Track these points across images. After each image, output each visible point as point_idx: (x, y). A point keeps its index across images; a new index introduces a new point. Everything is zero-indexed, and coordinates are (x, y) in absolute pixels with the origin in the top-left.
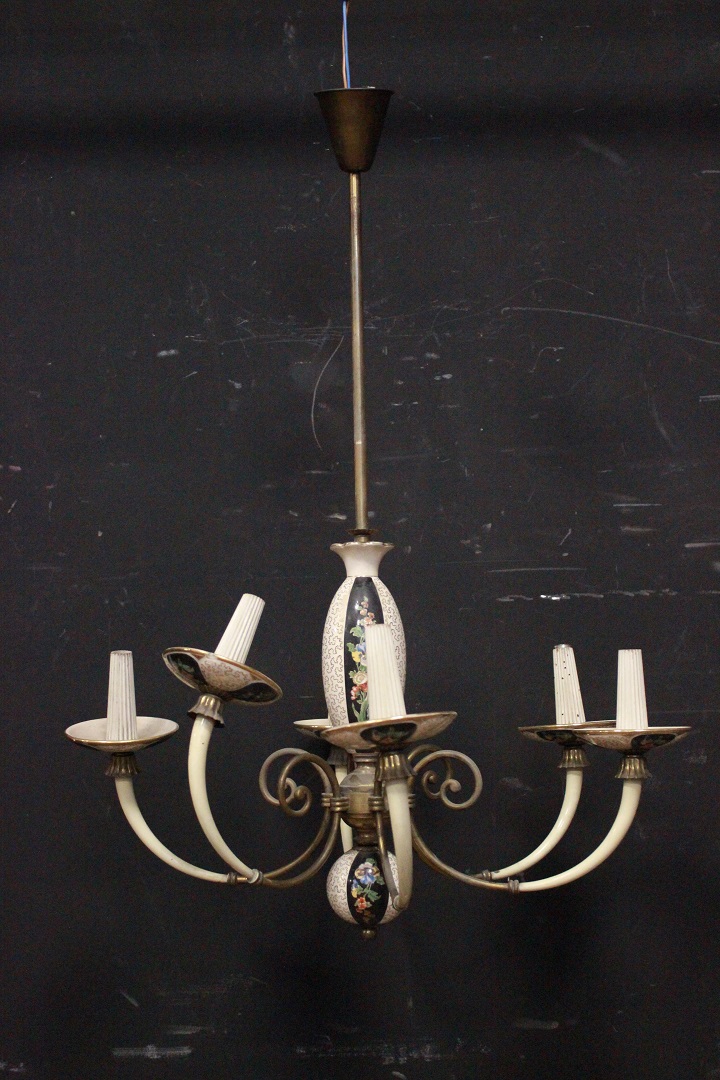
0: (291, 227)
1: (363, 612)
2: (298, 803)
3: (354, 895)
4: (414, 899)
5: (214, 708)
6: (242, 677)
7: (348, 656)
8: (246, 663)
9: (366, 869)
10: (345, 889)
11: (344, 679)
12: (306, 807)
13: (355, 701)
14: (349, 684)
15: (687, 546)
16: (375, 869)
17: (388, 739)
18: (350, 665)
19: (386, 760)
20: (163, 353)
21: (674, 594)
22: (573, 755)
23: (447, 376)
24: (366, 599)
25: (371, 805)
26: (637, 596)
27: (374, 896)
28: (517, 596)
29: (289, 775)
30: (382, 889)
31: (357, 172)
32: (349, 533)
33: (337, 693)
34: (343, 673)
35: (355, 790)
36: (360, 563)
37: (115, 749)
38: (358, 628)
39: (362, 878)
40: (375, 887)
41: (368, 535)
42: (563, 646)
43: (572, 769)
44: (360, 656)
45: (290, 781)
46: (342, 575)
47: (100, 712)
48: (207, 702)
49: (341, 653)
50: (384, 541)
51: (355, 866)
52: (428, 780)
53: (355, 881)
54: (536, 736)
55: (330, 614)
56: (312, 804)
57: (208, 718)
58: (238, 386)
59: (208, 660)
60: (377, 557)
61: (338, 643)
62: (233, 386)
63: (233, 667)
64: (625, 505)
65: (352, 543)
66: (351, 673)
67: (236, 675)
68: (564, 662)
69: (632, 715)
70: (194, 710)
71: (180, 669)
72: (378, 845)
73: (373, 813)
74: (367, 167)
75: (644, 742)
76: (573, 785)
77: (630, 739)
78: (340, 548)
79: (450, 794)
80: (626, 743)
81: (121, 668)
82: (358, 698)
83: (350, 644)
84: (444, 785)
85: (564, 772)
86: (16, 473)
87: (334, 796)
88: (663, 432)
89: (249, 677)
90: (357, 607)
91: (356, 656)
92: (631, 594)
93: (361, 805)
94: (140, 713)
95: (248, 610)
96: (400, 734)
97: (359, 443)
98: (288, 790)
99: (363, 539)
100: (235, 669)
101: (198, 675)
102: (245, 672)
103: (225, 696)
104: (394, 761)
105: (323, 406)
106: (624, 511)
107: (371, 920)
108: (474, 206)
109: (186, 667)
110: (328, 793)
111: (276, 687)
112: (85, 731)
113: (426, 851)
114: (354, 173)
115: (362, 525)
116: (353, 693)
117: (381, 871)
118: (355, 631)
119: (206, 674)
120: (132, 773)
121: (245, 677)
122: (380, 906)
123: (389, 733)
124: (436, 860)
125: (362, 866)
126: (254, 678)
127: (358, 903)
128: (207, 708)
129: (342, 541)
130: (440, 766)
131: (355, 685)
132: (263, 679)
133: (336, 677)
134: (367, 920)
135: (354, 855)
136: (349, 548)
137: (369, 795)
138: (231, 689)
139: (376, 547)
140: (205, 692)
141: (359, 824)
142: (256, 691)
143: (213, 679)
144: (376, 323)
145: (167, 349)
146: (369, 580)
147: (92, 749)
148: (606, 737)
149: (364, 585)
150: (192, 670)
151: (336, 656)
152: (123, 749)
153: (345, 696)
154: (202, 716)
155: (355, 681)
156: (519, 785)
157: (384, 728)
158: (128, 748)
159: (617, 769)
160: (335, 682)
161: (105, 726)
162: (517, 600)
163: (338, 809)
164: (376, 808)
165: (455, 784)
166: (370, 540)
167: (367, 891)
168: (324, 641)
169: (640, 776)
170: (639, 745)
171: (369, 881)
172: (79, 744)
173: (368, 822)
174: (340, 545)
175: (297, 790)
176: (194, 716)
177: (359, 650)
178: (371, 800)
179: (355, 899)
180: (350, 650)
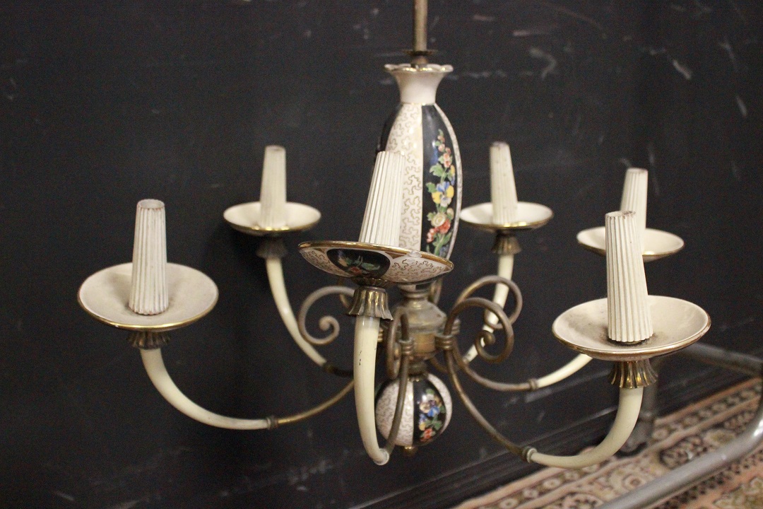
1: (441, 148)
3: (421, 427)
7: (427, 196)
10: (410, 423)
11: (420, 221)
13: (430, 244)
14: (426, 226)
15: (515, 34)
18: (429, 206)
21: (504, 75)
24: (441, 132)
26: (480, 78)
27: (439, 425)
33: (410, 236)
34: (420, 215)
38: (436, 166)
39: (428, 411)
44: (441, 196)
49: (420, 193)
53: (420, 415)
61: (415, 183)
66: (430, 215)
82: (436, 240)
83: (430, 185)
91: (435, 197)
92: (476, 76)
93: (425, 344)
99: (423, 62)
115: (421, 46)
116: (429, 235)
118: (435, 170)
127: (425, 435)
131: (433, 227)
133: (411, 219)
146: (432, 107)
149: (430, 113)
151: (412, 197)
153: (419, 239)
155: (434, 223)
160: (410, 224)
167: (434, 422)
171: (436, 413)
177: (440, 190)
179: (422, 432)
180: (430, 190)
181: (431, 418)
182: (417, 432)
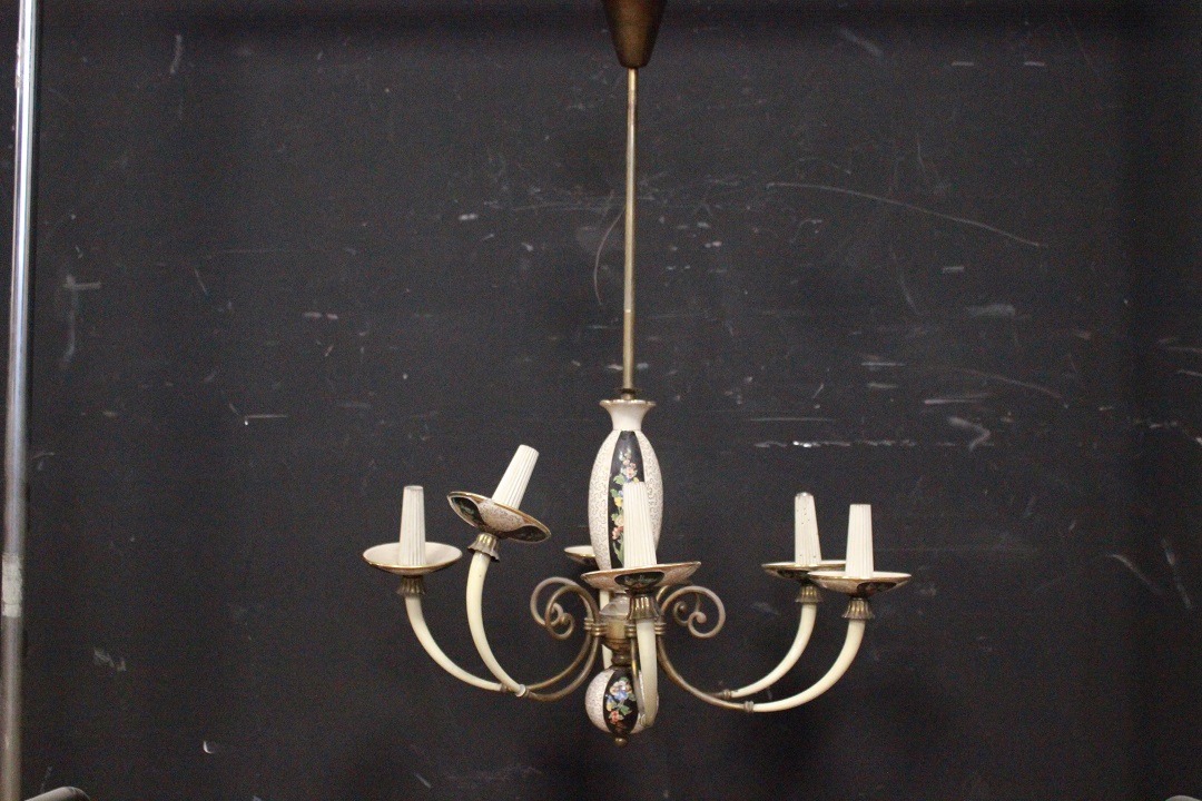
0: (581, 107)
1: (626, 462)
2: (561, 628)
3: (609, 708)
4: (660, 715)
5: (490, 546)
6: (515, 520)
7: (611, 500)
8: (520, 509)
9: (620, 687)
10: (601, 703)
11: (607, 521)
12: (569, 632)
13: (616, 541)
14: (612, 525)
15: (927, 402)
16: (628, 687)
17: (639, 584)
18: (613, 509)
19: (637, 601)
20: (464, 217)
21: (913, 444)
22: (808, 592)
23: (717, 244)
24: (629, 451)
25: (627, 632)
26: (880, 446)
27: (626, 710)
28: (772, 442)
29: (557, 601)
30: (632, 705)
31: (636, 68)
32: (616, 392)
33: (600, 532)
34: (606, 516)
35: (613, 617)
36: (626, 417)
37: (406, 573)
38: (620, 476)
39: (615, 694)
40: (628, 703)
41: (634, 394)
42: (805, 494)
43: (807, 603)
44: (621, 502)
45: (558, 607)
46: (609, 428)
47: (394, 536)
48: (484, 540)
49: (606, 498)
50: (647, 400)
51: (610, 684)
52: (679, 609)
53: (610, 697)
54: (776, 573)
55: (597, 462)
56: (575, 629)
57: (485, 554)
58: (530, 248)
59: (486, 505)
60: (642, 413)
61: (603, 489)
62: (525, 249)
63: (508, 512)
64: (873, 363)
65: (619, 401)
66: (613, 516)
67: (511, 518)
68: (805, 509)
69: (859, 564)
70: (473, 546)
71: (462, 510)
72: (630, 665)
73: (628, 639)
74: (644, 64)
75: (868, 588)
76: (808, 618)
77: (857, 585)
78: (607, 405)
79: (696, 624)
80: (853, 587)
81: (413, 501)
82: (619, 538)
83: (613, 491)
84: (691, 617)
85: (800, 606)
86: (334, 322)
87: (595, 622)
88: (909, 299)
89: (522, 520)
90: (621, 457)
91: (617, 501)
92: (875, 444)
93: (618, 632)
94: (428, 539)
95: (524, 460)
96: (649, 581)
97: (628, 311)
98: (554, 615)
99: (628, 397)
100: (510, 513)
101: (477, 516)
102: (518, 516)
103: (500, 536)
104: (645, 602)
105: (605, 268)
106: (871, 369)
107: (623, 730)
108: (746, 91)
109: (467, 509)
110: (589, 620)
111: (545, 529)
112: (379, 555)
113: (673, 673)
114: (632, 68)
115: (628, 384)
116: (614, 533)
117: (633, 689)
118: (618, 479)
119: (484, 517)
120: (420, 593)
121: (518, 520)
122: (630, 720)
123: (640, 580)
124: (682, 681)
125: (616, 684)
126: (526, 521)
127: (612, 716)
128: (484, 545)
129: (611, 398)
130: (690, 599)
131: (616, 527)
132: (534, 522)
133: (600, 519)
134: (619, 730)
135: (610, 674)
136: (616, 405)
137: (625, 623)
138: (505, 530)
139: (640, 405)
140: (483, 531)
141: (616, 647)
142: (528, 532)
143: (490, 520)
144: (654, 195)
145: (468, 213)
146: (633, 434)
147: (385, 572)
148: (834, 582)
149: (628, 437)
150: (472, 512)
151: (601, 500)
152: (413, 573)
153: (607, 536)
154: (480, 552)
155: (616, 523)
156: (769, 610)
157: (634, 575)
158: (416, 572)
159: (844, 609)
160: (599, 523)
161: (398, 550)
162: (773, 446)
163: (598, 634)
164: (631, 635)
165: (701, 616)
166: (635, 398)
167: (621, 706)
168: (591, 486)
169: (863, 617)
170: (865, 590)
171: (622, 697)
172: (375, 567)
173: (624, 646)
174: (608, 402)
175: (562, 617)
176: (473, 552)
177: (621, 497)
178: (627, 628)
179: (609, 713)
180: (613, 495)
181: (617, 701)
182: (606, 713)
